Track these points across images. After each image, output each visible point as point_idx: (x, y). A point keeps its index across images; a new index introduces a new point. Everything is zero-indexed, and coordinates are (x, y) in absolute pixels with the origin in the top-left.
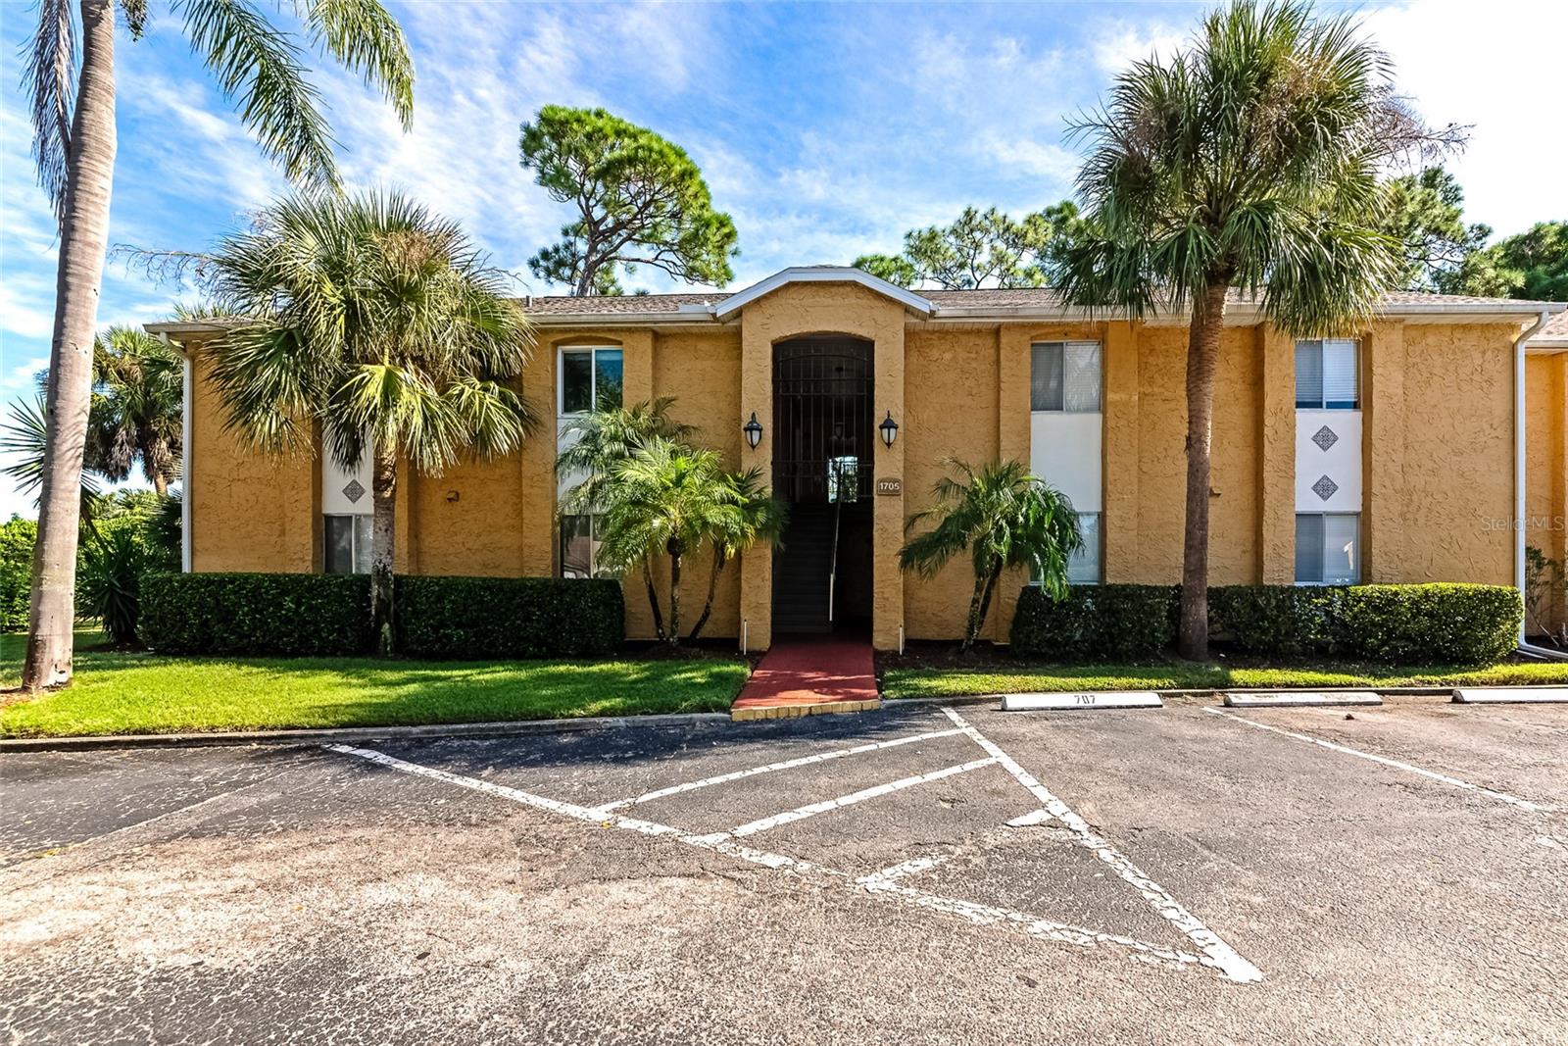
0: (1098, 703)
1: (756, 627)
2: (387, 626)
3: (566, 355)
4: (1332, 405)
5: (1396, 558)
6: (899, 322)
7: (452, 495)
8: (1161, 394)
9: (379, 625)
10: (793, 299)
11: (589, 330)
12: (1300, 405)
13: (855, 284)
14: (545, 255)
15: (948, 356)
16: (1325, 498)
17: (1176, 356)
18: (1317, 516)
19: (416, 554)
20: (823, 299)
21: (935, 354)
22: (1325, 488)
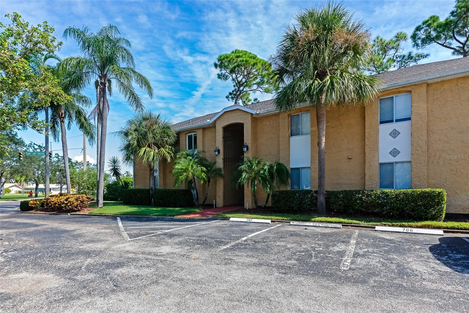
0: (252, 221)
1: (220, 201)
2: (153, 199)
3: (188, 136)
4: (397, 121)
5: (423, 179)
6: (249, 118)
7: (170, 171)
8: (331, 125)
9: (152, 199)
10: (226, 116)
11: (191, 130)
12: (381, 123)
13: (238, 109)
14: (230, 94)
15: (268, 123)
16: (394, 156)
17: (336, 112)
18: (391, 164)
19: (165, 184)
20: (233, 114)
21: (265, 123)
22: (395, 153)
